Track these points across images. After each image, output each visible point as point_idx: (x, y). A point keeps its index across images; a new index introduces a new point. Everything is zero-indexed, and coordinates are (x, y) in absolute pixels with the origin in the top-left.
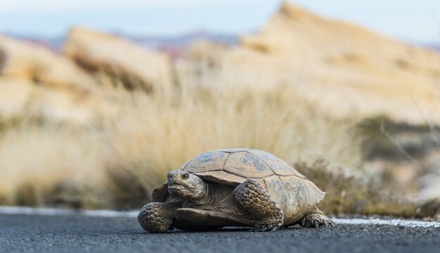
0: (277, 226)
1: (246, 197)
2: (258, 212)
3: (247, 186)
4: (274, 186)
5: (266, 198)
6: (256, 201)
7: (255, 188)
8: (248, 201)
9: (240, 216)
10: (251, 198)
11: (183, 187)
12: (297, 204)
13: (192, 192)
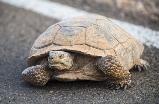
0: (127, 85)
1: (109, 69)
2: (116, 77)
3: (109, 61)
4: (121, 54)
5: (122, 68)
6: (116, 71)
7: (116, 63)
8: (110, 71)
9: (97, 76)
10: (113, 69)
11: (61, 65)
12: (132, 61)
13: (67, 66)
